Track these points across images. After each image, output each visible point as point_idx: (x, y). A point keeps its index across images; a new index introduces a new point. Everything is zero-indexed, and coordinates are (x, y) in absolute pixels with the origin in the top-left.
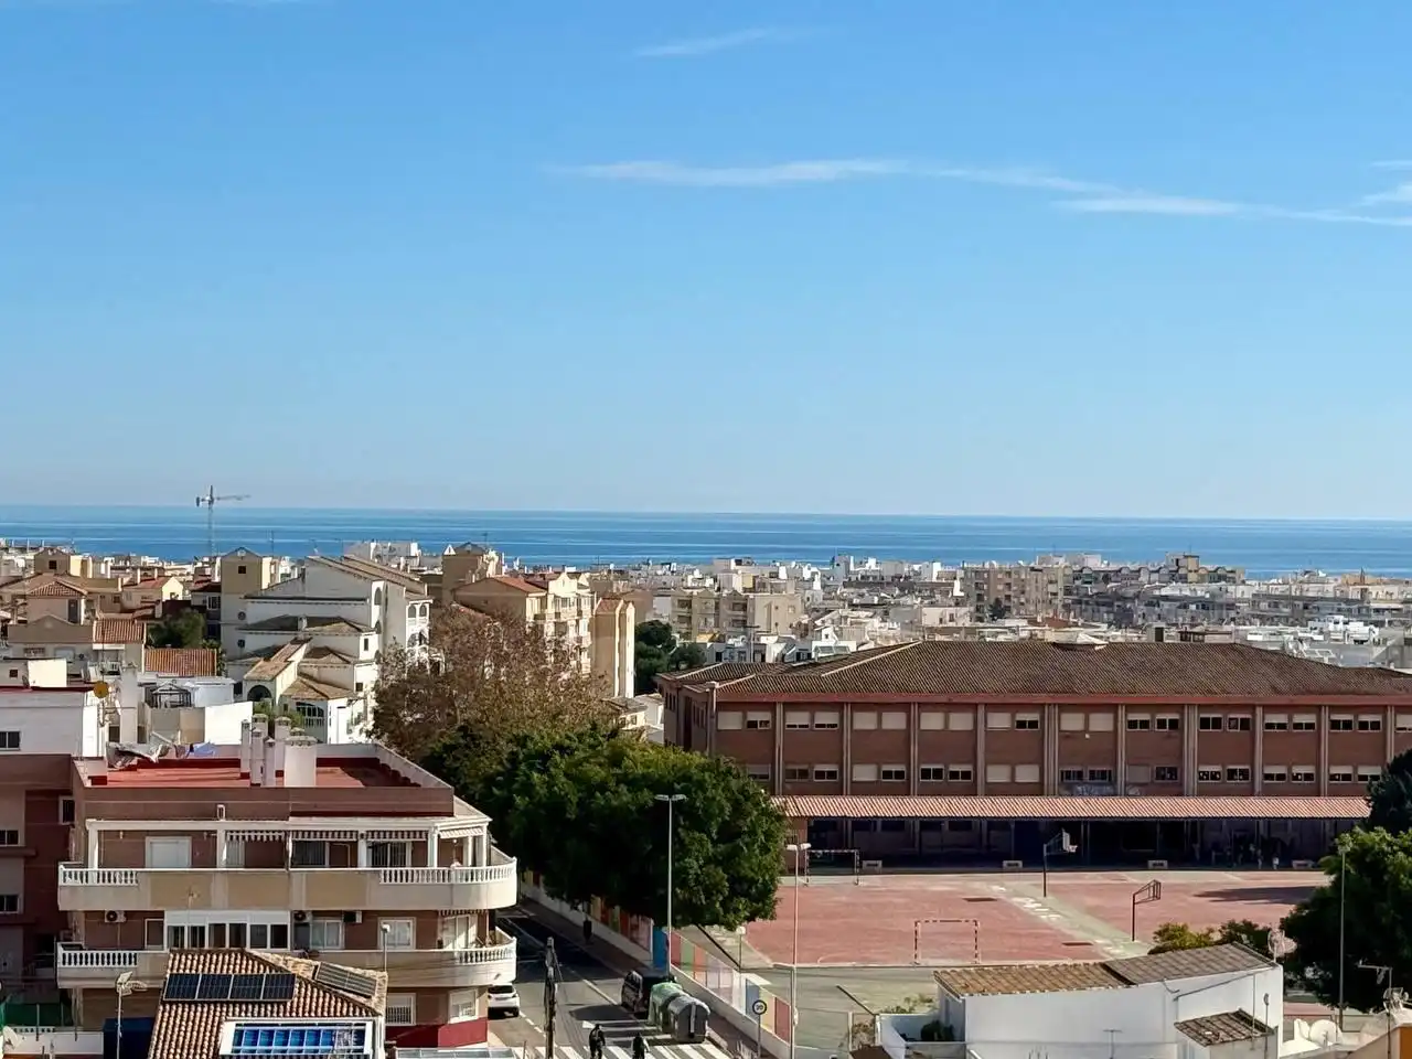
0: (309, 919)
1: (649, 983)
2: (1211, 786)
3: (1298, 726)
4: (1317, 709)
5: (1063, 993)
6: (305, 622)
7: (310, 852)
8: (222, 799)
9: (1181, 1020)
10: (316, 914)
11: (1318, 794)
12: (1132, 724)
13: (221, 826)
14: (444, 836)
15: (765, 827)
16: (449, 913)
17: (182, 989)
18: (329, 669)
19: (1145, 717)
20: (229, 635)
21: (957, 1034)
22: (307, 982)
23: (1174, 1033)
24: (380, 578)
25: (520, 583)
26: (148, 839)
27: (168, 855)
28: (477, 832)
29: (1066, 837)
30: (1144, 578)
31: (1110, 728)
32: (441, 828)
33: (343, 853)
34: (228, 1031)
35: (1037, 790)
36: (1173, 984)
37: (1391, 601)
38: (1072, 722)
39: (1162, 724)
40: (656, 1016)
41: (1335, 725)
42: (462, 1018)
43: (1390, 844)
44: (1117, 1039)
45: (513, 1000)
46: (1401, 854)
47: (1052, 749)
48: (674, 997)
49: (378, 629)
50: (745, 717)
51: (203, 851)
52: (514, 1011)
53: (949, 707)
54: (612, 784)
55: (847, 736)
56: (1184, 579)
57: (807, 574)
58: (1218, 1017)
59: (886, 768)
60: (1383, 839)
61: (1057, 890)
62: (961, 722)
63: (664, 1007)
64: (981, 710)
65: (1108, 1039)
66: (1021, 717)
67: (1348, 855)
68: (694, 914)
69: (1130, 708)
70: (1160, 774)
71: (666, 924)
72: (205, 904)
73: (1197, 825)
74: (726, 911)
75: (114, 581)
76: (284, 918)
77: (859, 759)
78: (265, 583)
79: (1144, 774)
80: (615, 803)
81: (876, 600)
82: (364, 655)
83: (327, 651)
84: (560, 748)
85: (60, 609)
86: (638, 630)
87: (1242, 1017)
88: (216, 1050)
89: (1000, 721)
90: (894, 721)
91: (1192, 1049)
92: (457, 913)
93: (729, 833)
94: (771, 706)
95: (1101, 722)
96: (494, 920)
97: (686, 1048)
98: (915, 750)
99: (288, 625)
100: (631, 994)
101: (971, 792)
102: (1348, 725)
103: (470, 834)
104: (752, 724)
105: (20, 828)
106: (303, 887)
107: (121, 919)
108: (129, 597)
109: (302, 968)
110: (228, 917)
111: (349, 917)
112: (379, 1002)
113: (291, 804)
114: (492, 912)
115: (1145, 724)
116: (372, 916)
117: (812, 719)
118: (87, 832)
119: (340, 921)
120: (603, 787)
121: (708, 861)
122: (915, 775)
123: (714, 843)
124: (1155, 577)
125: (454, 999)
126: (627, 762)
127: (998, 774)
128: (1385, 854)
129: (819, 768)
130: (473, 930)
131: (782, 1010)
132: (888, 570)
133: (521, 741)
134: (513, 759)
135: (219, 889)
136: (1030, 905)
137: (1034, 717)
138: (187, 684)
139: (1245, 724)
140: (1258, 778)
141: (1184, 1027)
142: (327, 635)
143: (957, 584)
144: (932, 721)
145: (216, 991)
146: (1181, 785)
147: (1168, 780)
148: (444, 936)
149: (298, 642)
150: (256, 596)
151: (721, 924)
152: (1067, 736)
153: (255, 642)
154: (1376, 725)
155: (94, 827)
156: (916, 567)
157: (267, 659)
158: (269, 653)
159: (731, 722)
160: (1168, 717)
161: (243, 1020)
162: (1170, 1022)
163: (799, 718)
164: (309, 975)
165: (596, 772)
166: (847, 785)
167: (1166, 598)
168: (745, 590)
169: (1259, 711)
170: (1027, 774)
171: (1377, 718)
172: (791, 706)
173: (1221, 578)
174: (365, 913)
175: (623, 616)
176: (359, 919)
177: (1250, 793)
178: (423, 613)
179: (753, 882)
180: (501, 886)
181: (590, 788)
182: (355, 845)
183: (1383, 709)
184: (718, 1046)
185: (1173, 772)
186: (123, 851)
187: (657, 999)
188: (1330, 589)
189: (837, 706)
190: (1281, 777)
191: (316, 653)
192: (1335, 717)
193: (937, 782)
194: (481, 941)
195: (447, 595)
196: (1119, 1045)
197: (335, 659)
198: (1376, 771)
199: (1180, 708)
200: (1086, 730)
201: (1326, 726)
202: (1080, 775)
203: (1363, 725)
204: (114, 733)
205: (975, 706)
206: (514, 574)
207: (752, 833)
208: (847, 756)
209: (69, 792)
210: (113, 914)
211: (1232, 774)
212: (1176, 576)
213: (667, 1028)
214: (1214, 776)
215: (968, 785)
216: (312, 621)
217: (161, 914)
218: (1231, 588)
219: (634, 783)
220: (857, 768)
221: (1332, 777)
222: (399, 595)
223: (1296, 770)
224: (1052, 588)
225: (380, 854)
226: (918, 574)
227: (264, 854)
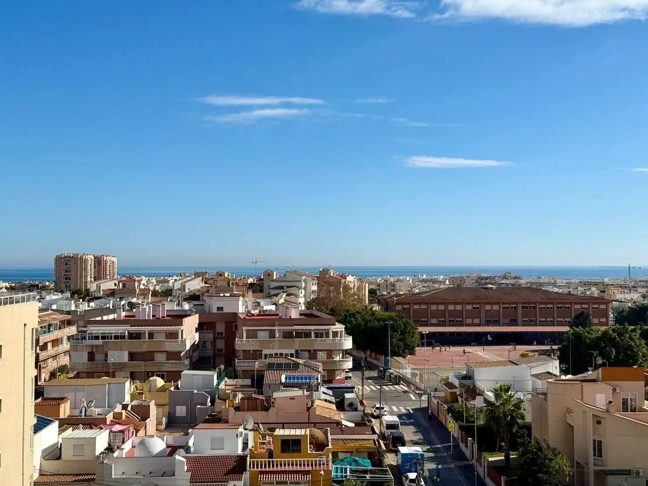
0: (299, 352)
1: (385, 370)
2: (525, 324)
3: (548, 308)
4: (553, 304)
5: (500, 367)
6: (286, 287)
7: (299, 335)
8: (276, 321)
9: (532, 374)
10: (301, 350)
11: (554, 326)
12: (504, 308)
13: (276, 328)
14: (333, 330)
15: (412, 331)
16: (336, 350)
17: (271, 366)
18: (292, 298)
19: (508, 306)
20: (266, 291)
21: (472, 377)
22: (303, 365)
23: (530, 378)
24: (304, 276)
25: (339, 277)
26: (258, 332)
27: (263, 335)
28: (341, 330)
29: (489, 336)
30: (496, 278)
31: (498, 309)
32: (333, 328)
33: (307, 335)
34: (283, 377)
35: (479, 325)
36: (530, 365)
37: (562, 283)
38: (488, 307)
39: (512, 307)
40: (388, 378)
41: (558, 307)
42: (338, 378)
43: (582, 331)
44: (515, 379)
45: (350, 374)
46: (586, 333)
47: (483, 315)
48: (392, 373)
49: (304, 289)
50: (402, 307)
51: (272, 334)
52: (350, 378)
53: (455, 303)
54: (372, 320)
55: (429, 311)
56: (507, 279)
57: (408, 279)
58: (542, 373)
59: (440, 320)
60: (581, 330)
61: (487, 350)
62: (459, 307)
63: (390, 376)
64: (464, 304)
65: (512, 379)
66: (475, 306)
67: (572, 334)
68: (395, 354)
69: (504, 303)
70: (512, 320)
71: (388, 356)
72: (273, 348)
73: (522, 333)
74: (403, 353)
75: (236, 279)
76: (293, 352)
77: (432, 317)
78: (275, 278)
79: (507, 321)
80: (373, 325)
81: (426, 285)
82: (301, 295)
83: (291, 294)
84: (357, 312)
85: (226, 284)
86: (369, 290)
87: (548, 373)
88: (281, 381)
89: (469, 307)
90: (441, 307)
91: (536, 381)
92: (338, 350)
93: (403, 333)
94: (409, 304)
95: (496, 307)
96: (347, 353)
97: (396, 386)
98: (447, 315)
99: (281, 288)
100: (380, 373)
101: (462, 325)
102: (561, 307)
103: (339, 330)
104: (404, 309)
105: (223, 331)
106: (298, 343)
107: (252, 352)
108: (240, 283)
109: (301, 361)
110: (279, 351)
111: (309, 351)
112: (321, 369)
113: (294, 322)
114: (346, 350)
115: (507, 308)
116: (315, 351)
117: (420, 307)
118: (243, 330)
119: (307, 353)
120: (370, 321)
121: (398, 340)
122: (447, 321)
123: (400, 336)
124: (499, 278)
125: (337, 372)
126: (376, 315)
127: (469, 321)
128: (582, 334)
129: (422, 320)
130: (341, 355)
131: (421, 376)
132: (429, 278)
133: (347, 311)
134: (346, 315)
135: (277, 345)
136: (480, 353)
137: (478, 306)
138: (259, 301)
139: (534, 307)
140: (538, 322)
141: (533, 376)
142: (291, 291)
143: (447, 281)
144: (451, 307)
145: (280, 367)
146: (517, 323)
147: (514, 322)
148: (334, 356)
149: (284, 292)
150: (273, 281)
151: (401, 357)
152: (487, 311)
153: (273, 292)
154: (569, 308)
155: (244, 328)
156: (436, 277)
157: (276, 296)
158: (276, 295)
159: (399, 308)
160: (513, 306)
161: (287, 374)
162: (529, 375)
163: (416, 307)
164: (303, 363)
165: (369, 318)
166: (429, 323)
167: (503, 283)
168: (394, 281)
169: (538, 304)
170: (477, 321)
171: (569, 306)
172: (414, 304)
173: (517, 278)
174: (313, 350)
175: (365, 286)
176: (312, 352)
177: (536, 325)
178: (315, 285)
179: (409, 346)
180: (348, 343)
181: (366, 321)
182: (311, 333)
183: (571, 303)
184: (404, 386)
185: (515, 320)
186: (252, 335)
187: (387, 374)
188: (546, 281)
189: (427, 304)
190: (544, 321)
191: (289, 295)
192: (558, 305)
193: (452, 323)
194: (343, 357)
195: (320, 280)
196: (516, 380)
197: (293, 296)
198: (569, 320)
199: (516, 303)
200: (492, 309)
201: (555, 308)
202: (490, 321)
203: (566, 308)
204: (246, 307)
205: (462, 303)
206: (337, 275)
207: (409, 332)
208: (429, 317)
209: (236, 322)
210: (250, 351)
211: (531, 321)
212: (505, 277)
213: (390, 381)
214: (526, 321)
215: (461, 324)
216: (288, 287)
217: (262, 351)
218: (520, 281)
219: (379, 320)
220: (432, 320)
221: (558, 321)
222: (309, 279)
223: (548, 320)
224: (472, 281)
225: (317, 335)
226: (437, 279)
227: (288, 335)
